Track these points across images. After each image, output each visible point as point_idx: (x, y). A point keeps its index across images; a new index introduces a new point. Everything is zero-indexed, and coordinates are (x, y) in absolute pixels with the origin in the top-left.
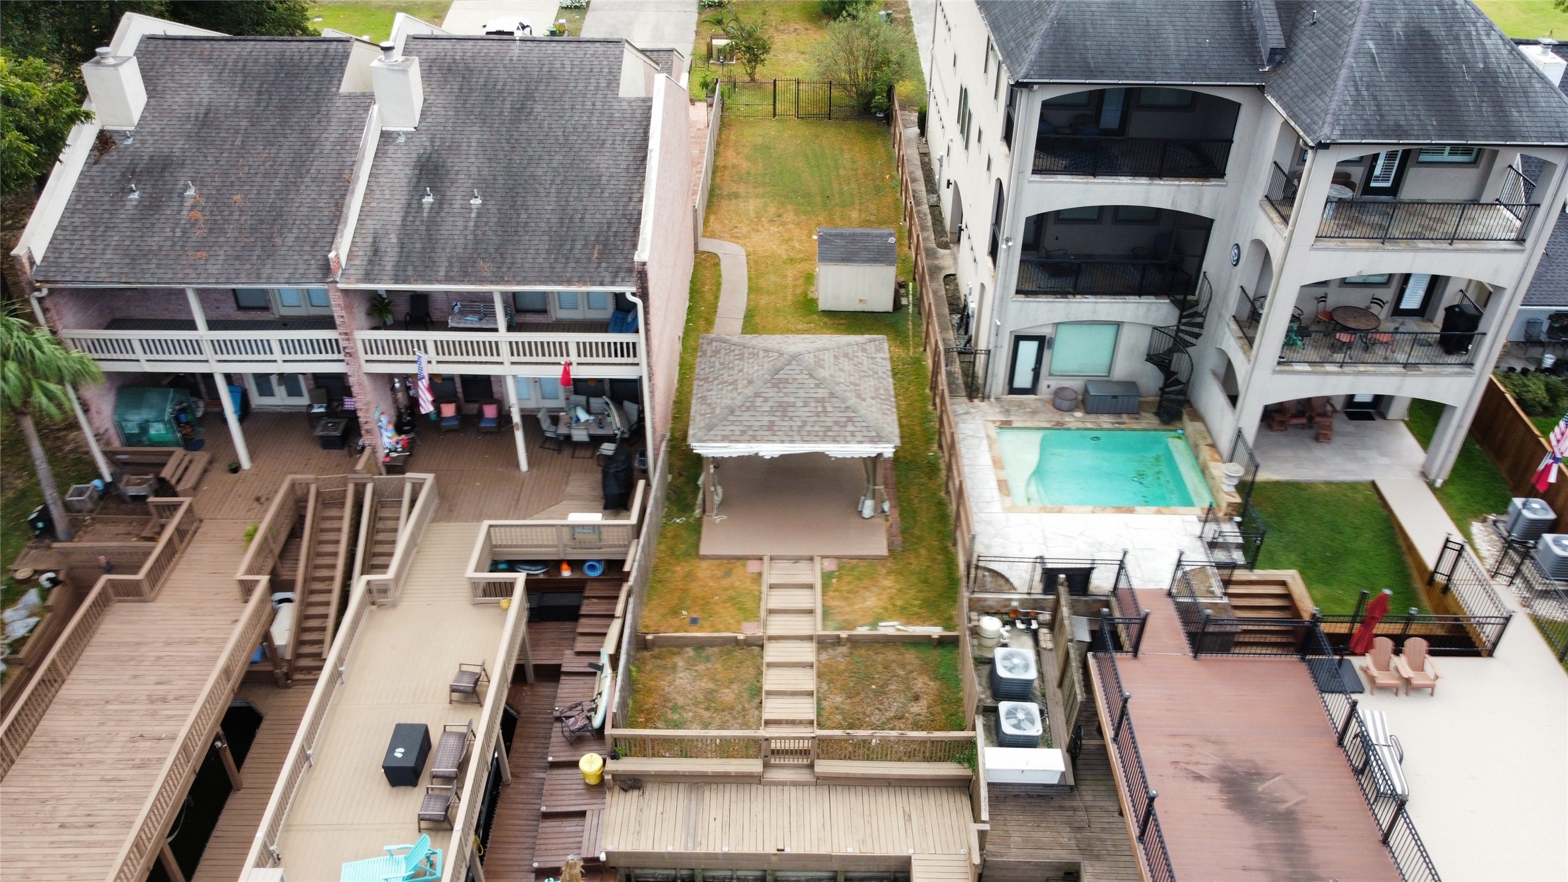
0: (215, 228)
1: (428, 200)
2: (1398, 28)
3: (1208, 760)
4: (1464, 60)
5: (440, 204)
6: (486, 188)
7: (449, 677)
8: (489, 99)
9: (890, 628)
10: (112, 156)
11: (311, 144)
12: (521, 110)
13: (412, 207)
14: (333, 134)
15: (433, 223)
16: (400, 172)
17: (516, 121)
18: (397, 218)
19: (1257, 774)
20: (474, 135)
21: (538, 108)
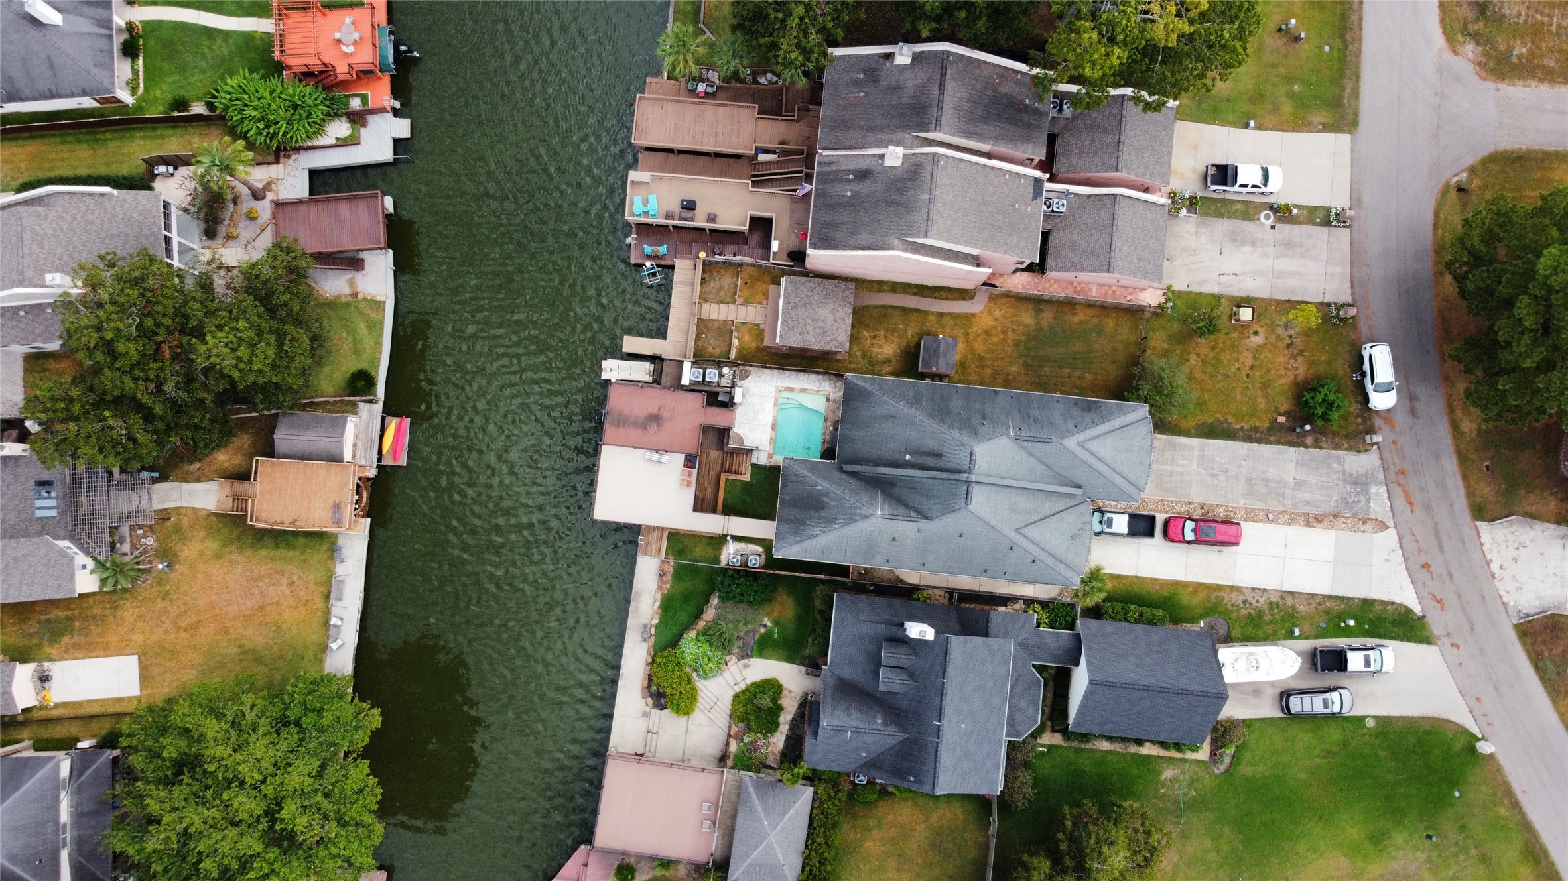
0: (844, 108)
1: (851, 177)
2: (825, 500)
3: (665, 414)
4: (810, 518)
5: (849, 181)
6: (855, 194)
7: (713, 211)
8: (898, 190)
9: (735, 342)
10: (881, 61)
11: (881, 131)
12: (891, 203)
13: (848, 172)
14: (885, 136)
15: (841, 180)
16: (864, 165)
17: (886, 201)
18: (844, 167)
19: (659, 425)
20: (879, 187)
21: (892, 209)
